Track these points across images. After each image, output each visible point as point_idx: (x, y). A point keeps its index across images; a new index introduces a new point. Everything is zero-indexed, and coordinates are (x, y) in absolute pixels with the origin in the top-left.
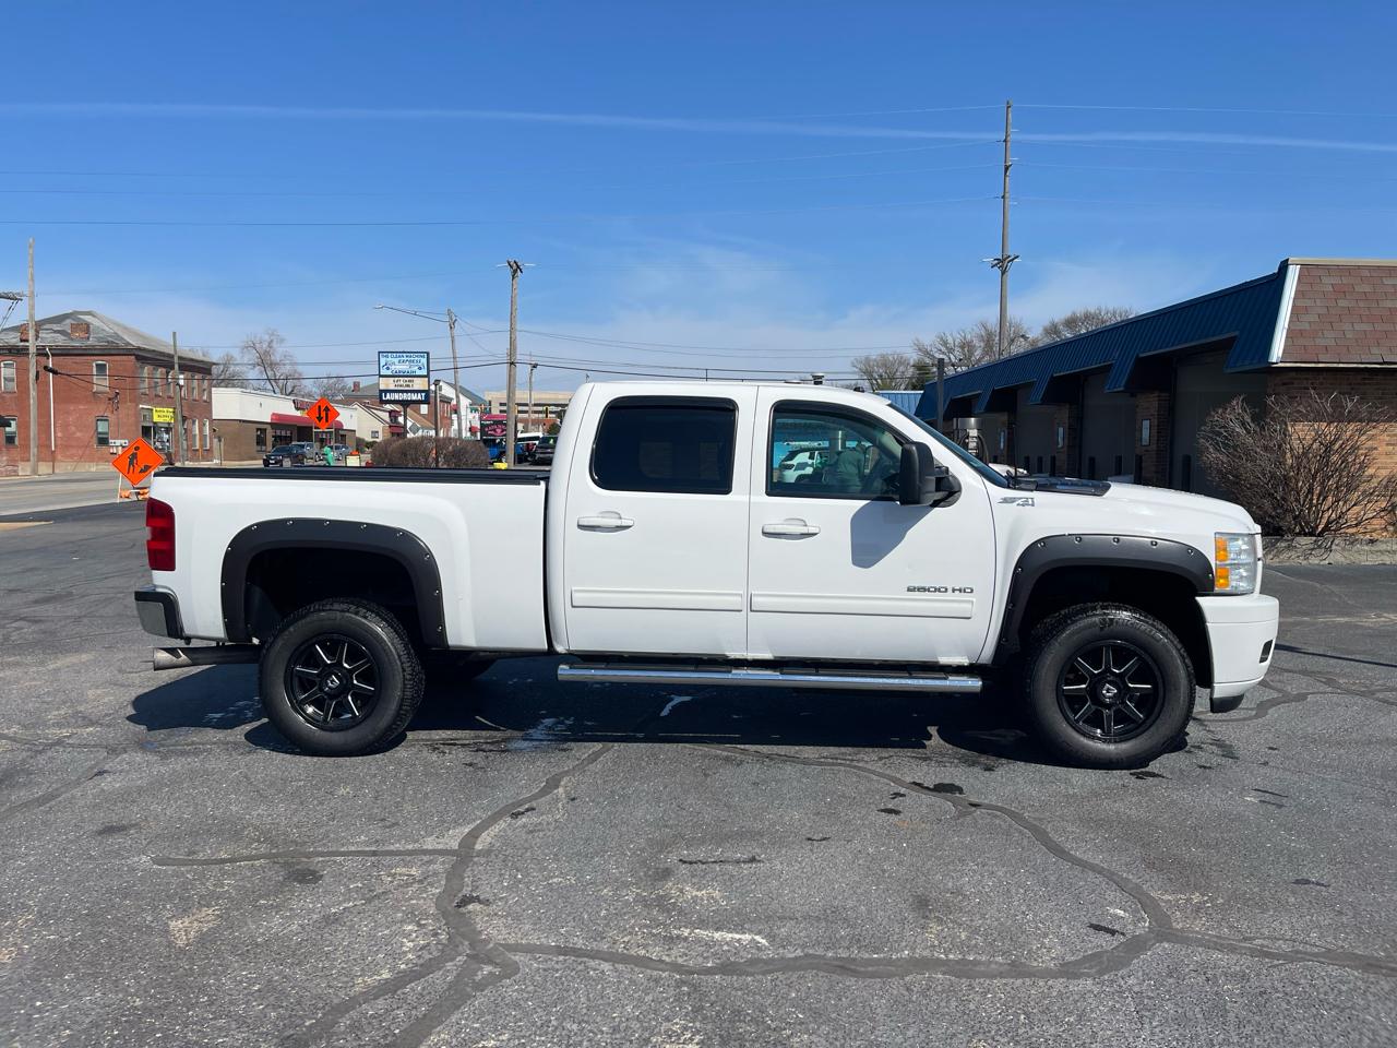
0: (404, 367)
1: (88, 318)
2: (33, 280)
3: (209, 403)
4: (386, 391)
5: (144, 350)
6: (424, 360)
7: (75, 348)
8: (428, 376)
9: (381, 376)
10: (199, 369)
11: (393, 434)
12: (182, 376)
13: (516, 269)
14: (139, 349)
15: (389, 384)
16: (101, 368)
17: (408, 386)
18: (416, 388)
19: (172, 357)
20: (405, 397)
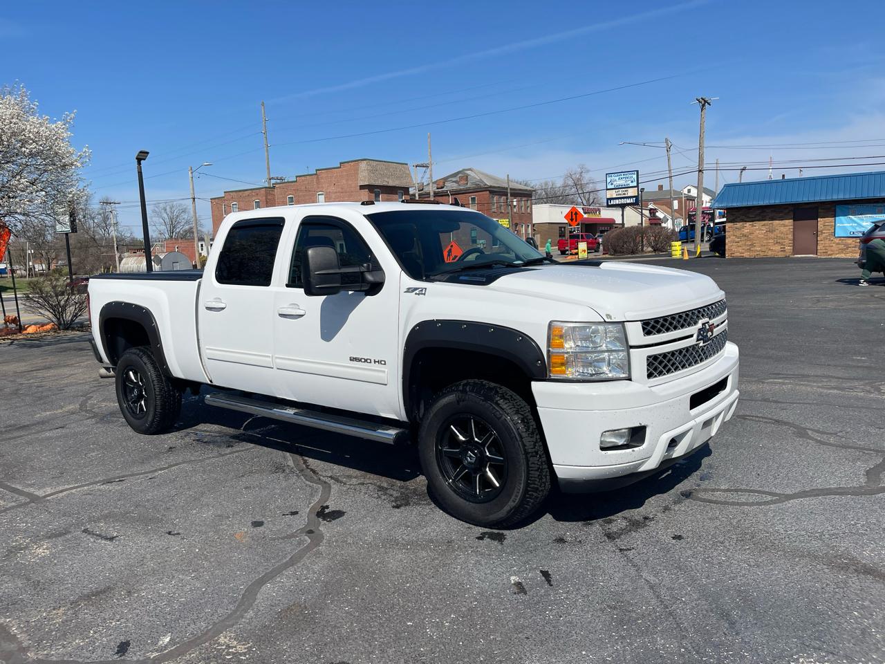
0: (622, 182)
1: (468, 172)
2: (431, 156)
3: (531, 214)
4: (611, 199)
5: (494, 187)
6: (635, 176)
7: (461, 190)
8: (637, 186)
9: (607, 189)
10: (525, 195)
11: (651, 224)
12: (515, 200)
13: (704, 103)
14: (491, 187)
15: (613, 194)
16: (473, 199)
17: (625, 194)
18: (629, 195)
19: (507, 189)
20: (623, 201)
